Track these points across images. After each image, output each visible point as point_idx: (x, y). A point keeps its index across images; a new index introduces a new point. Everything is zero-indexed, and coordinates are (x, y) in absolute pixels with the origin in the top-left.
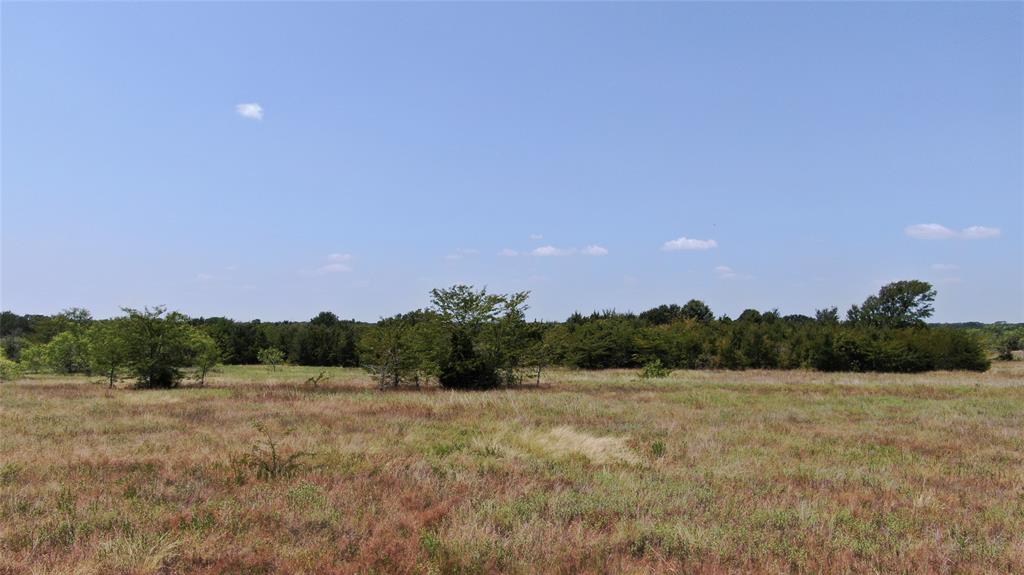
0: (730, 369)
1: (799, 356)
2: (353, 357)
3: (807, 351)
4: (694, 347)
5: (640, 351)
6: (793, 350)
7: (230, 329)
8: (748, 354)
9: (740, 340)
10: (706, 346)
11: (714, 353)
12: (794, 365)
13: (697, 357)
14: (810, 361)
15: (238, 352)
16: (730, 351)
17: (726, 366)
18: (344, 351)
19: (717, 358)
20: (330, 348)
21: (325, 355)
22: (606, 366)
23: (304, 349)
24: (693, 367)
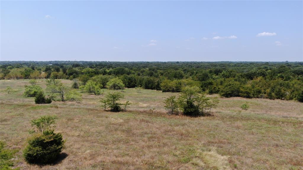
0: (270, 99)
1: (293, 96)
2: (159, 87)
3: (296, 95)
4: (259, 91)
5: (242, 92)
6: (291, 94)
7: (126, 78)
8: (276, 94)
9: (274, 90)
10: (263, 91)
11: (265, 93)
12: (291, 99)
13: (259, 94)
15: (129, 84)
16: (270, 93)
17: (269, 98)
18: (157, 86)
19: (266, 95)
20: (153, 85)
21: (152, 86)
22: (231, 96)
23: (146, 85)
24: (258, 97)
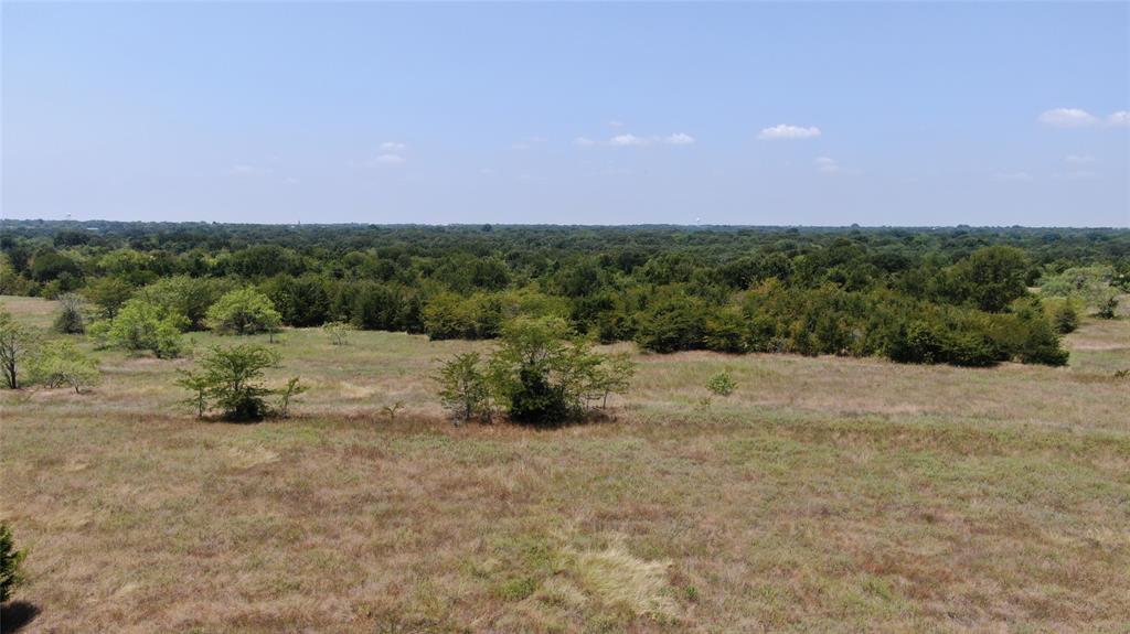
0: (803, 354)
1: (874, 341)
2: (417, 322)
3: (883, 337)
4: (767, 329)
5: (711, 333)
6: (868, 335)
7: (288, 287)
8: (823, 339)
9: (815, 322)
10: (780, 327)
11: (787, 335)
12: (868, 351)
13: (769, 339)
14: (884, 349)
15: (299, 312)
16: (804, 335)
17: (799, 350)
18: (409, 317)
19: (790, 341)
20: (394, 312)
21: (390, 319)
22: (677, 349)
23: (367, 312)
24: (765, 350)
